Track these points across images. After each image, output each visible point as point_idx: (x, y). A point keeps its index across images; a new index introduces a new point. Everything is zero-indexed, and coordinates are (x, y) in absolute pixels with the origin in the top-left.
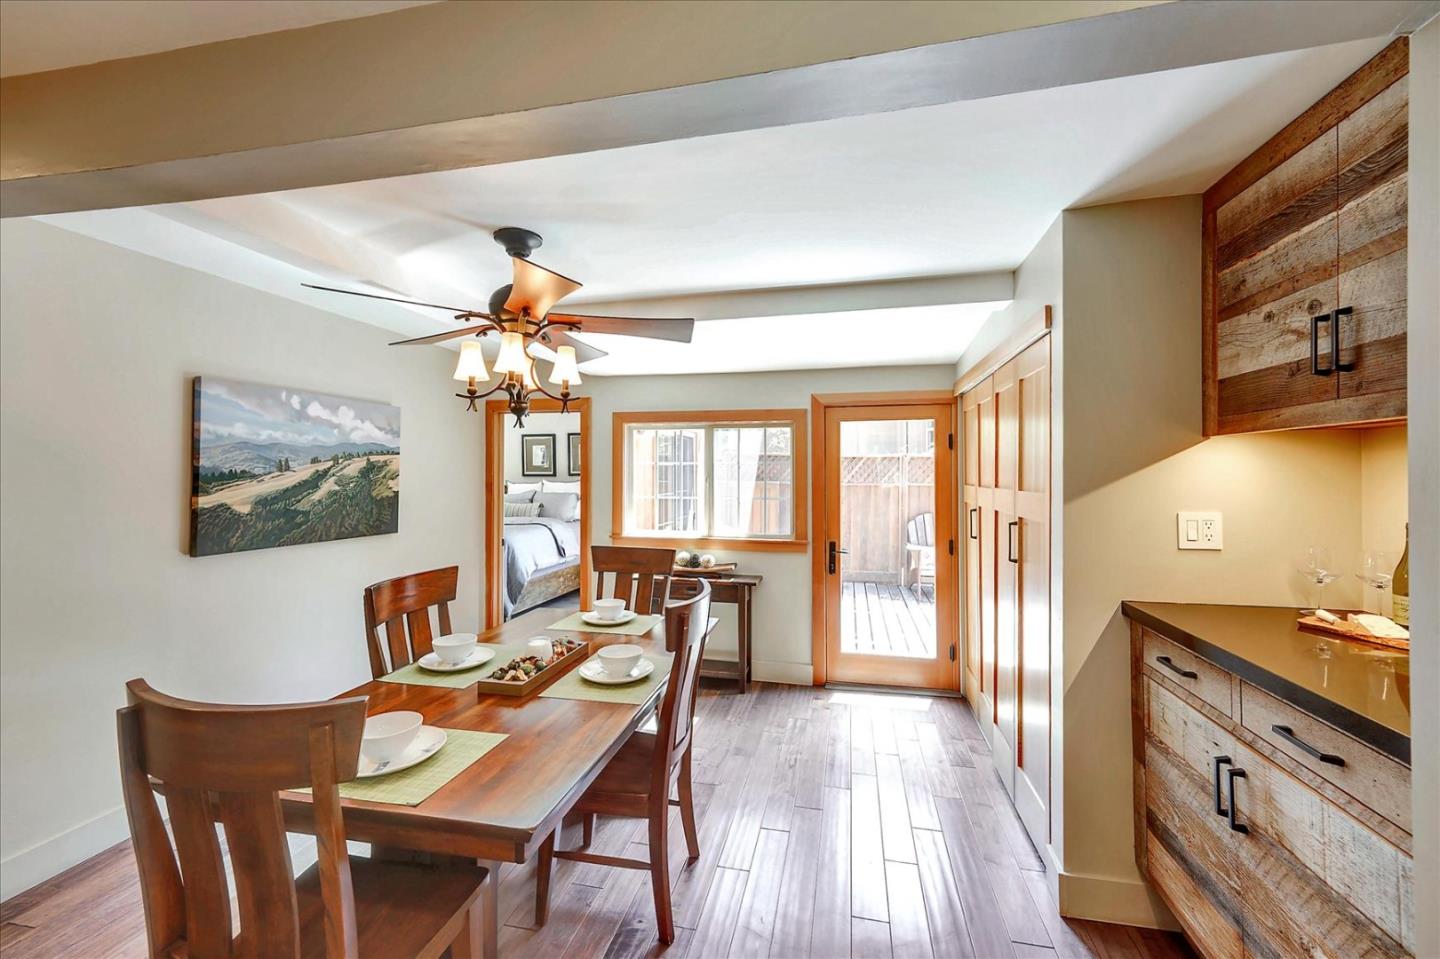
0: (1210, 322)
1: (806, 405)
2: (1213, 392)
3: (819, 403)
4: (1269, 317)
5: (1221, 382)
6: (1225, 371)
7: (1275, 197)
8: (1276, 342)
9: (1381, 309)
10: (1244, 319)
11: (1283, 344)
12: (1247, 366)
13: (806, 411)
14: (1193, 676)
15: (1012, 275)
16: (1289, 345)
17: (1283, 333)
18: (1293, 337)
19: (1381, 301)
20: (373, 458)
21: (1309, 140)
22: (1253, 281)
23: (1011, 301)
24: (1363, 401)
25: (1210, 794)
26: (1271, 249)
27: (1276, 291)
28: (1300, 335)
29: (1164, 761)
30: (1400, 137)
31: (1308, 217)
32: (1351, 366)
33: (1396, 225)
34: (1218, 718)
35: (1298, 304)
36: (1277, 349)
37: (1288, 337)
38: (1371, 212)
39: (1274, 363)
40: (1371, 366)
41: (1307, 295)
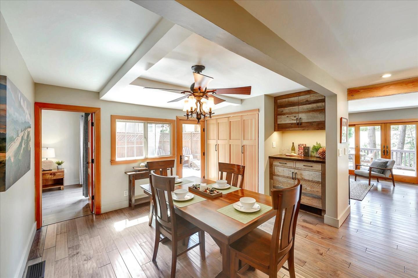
0: (276, 116)
1: (175, 119)
2: (276, 125)
3: (178, 118)
4: (288, 117)
5: (278, 124)
6: (279, 123)
7: (289, 102)
8: (289, 120)
9: (305, 119)
10: (283, 116)
11: (290, 120)
12: (283, 122)
13: (175, 120)
14: (286, 164)
15: (241, 100)
16: (291, 121)
17: (290, 119)
18: (292, 120)
19: (305, 118)
21: (294, 97)
22: (284, 112)
23: (241, 105)
24: (303, 128)
25: (289, 178)
26: (288, 108)
27: (289, 114)
28: (293, 120)
29: (278, 177)
30: (307, 101)
31: (294, 106)
32: (301, 124)
33: (307, 110)
34: (291, 168)
35: (293, 116)
36: (289, 121)
37: (291, 120)
38: (303, 108)
39: (289, 123)
40: (303, 125)
41: (294, 115)
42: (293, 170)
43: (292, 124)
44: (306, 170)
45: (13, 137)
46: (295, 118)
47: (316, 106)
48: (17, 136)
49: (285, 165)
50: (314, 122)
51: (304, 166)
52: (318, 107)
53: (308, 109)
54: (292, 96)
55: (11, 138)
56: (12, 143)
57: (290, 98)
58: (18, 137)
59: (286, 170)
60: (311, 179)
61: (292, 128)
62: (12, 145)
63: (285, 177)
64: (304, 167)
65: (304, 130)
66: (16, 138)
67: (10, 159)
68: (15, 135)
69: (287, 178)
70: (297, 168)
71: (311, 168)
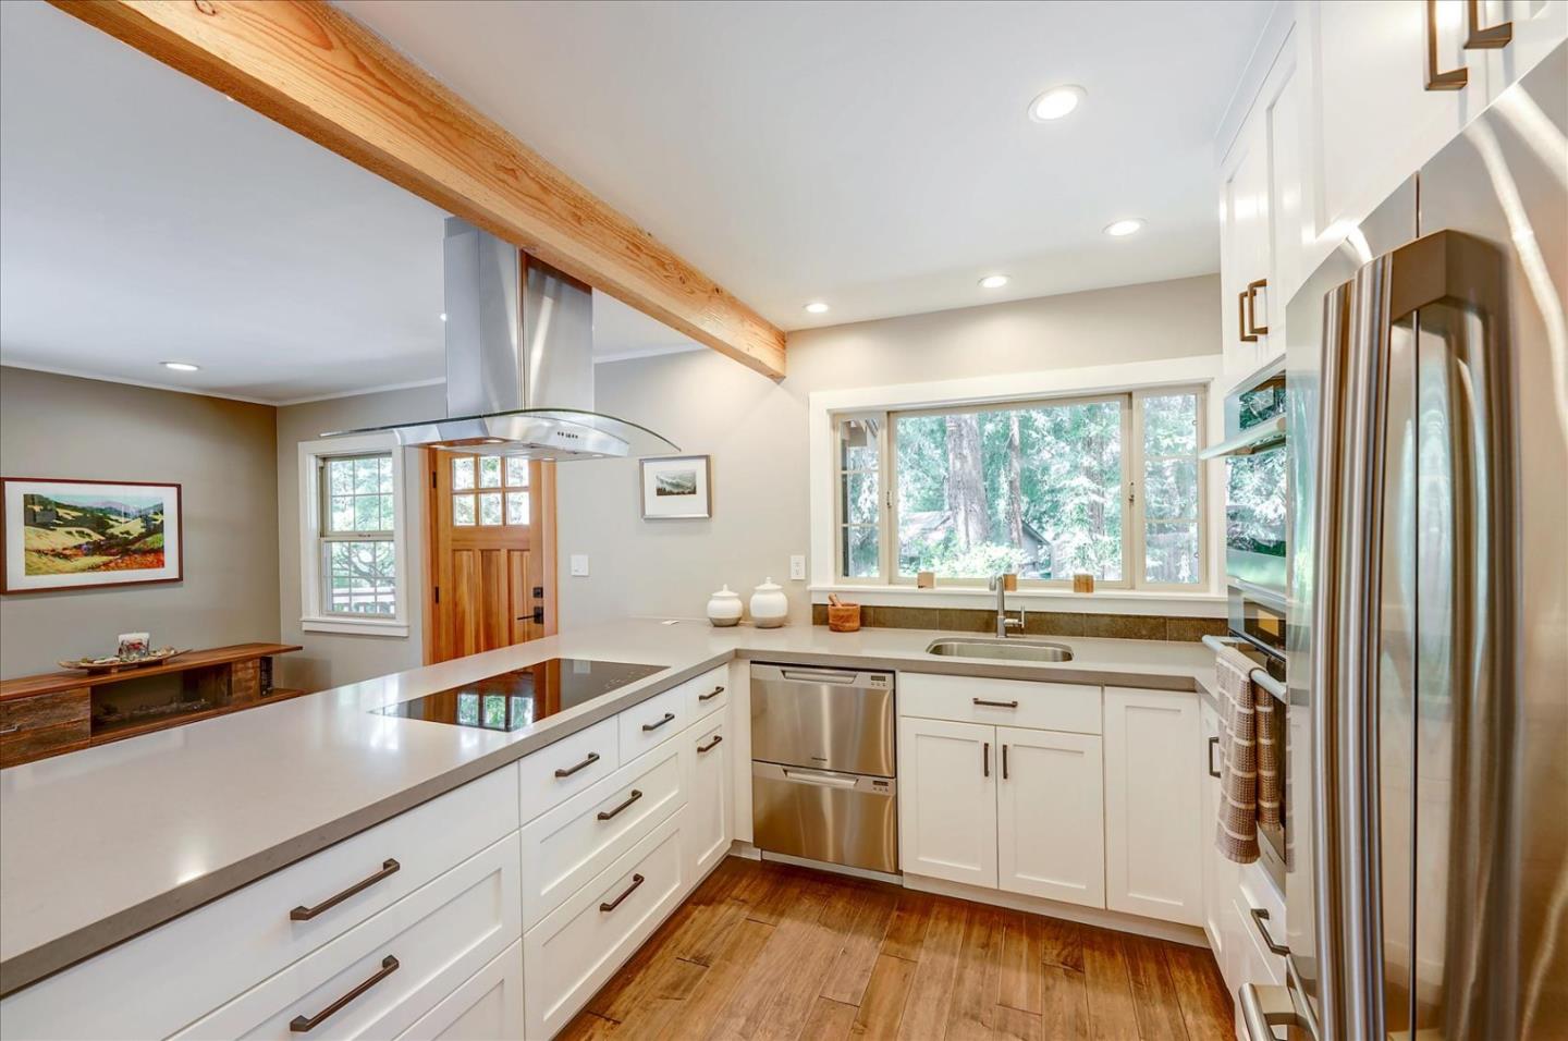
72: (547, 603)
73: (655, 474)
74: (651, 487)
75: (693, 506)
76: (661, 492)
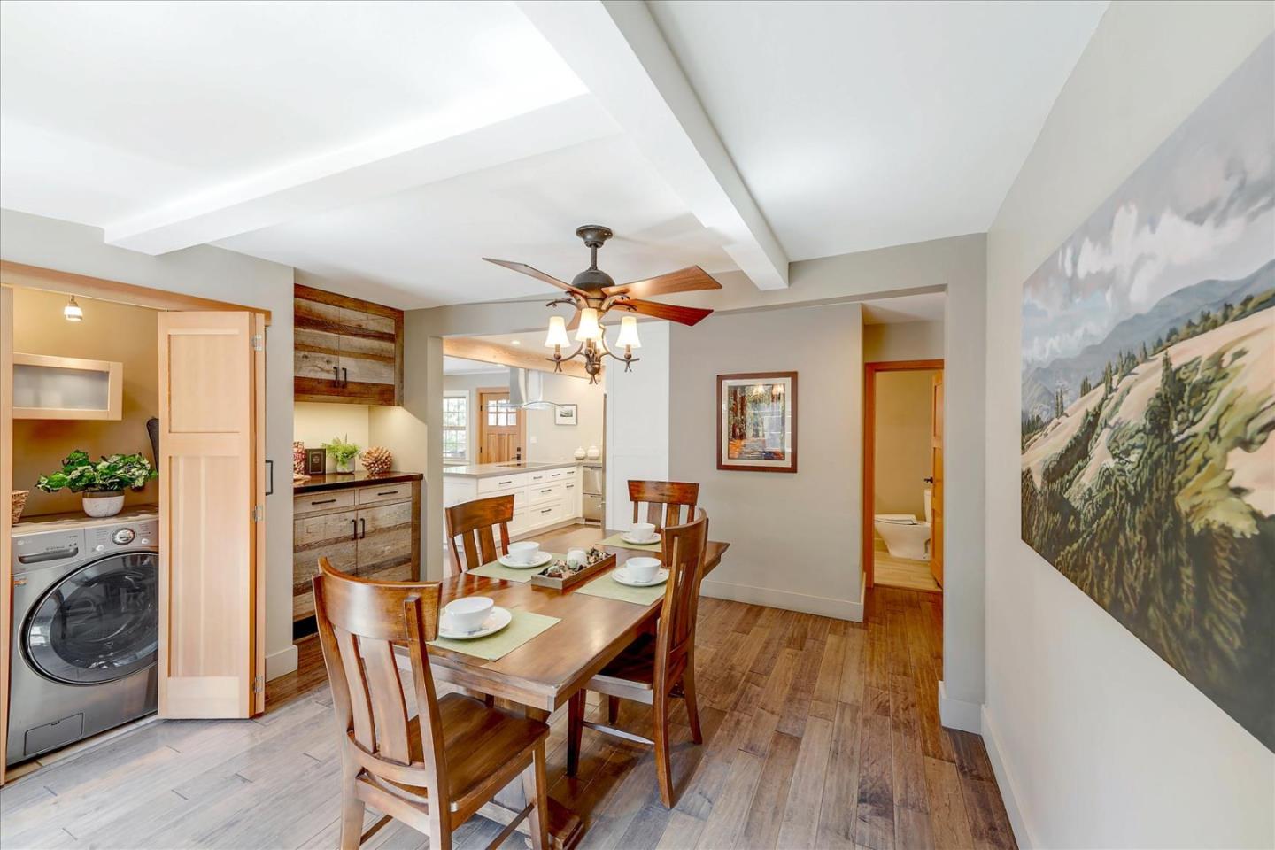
4: (306, 357)
7: (310, 311)
8: (309, 368)
11: (313, 370)
14: (334, 501)
16: (316, 371)
17: (313, 366)
18: (319, 370)
20: (1181, 354)
21: (326, 303)
24: (348, 398)
25: (341, 542)
26: (307, 331)
27: (310, 349)
28: (322, 370)
29: (308, 552)
30: (360, 327)
31: (325, 330)
32: (345, 384)
33: (360, 351)
34: (347, 509)
35: (323, 358)
36: (310, 371)
37: (316, 368)
38: (351, 343)
39: (309, 376)
40: (349, 387)
41: (327, 357)
42: (352, 516)
43: (319, 381)
44: (385, 503)
45: (1038, 419)
46: (330, 367)
47: (378, 346)
48: (1054, 415)
49: (330, 506)
50: (374, 385)
51: (380, 494)
52: (382, 350)
53: (361, 348)
54: (320, 299)
55: (1033, 422)
56: (1035, 437)
57: (315, 300)
58: (1058, 417)
59: (334, 520)
60: (393, 524)
61: (320, 393)
62: (1035, 440)
63: (331, 544)
64: (381, 498)
65: (351, 402)
66: (1052, 420)
67: (1031, 477)
68: (1045, 413)
69: (336, 543)
70: (363, 506)
71: (393, 497)
72: (521, 453)
73: (559, 411)
74: (558, 414)
75: (571, 421)
76: (562, 416)
